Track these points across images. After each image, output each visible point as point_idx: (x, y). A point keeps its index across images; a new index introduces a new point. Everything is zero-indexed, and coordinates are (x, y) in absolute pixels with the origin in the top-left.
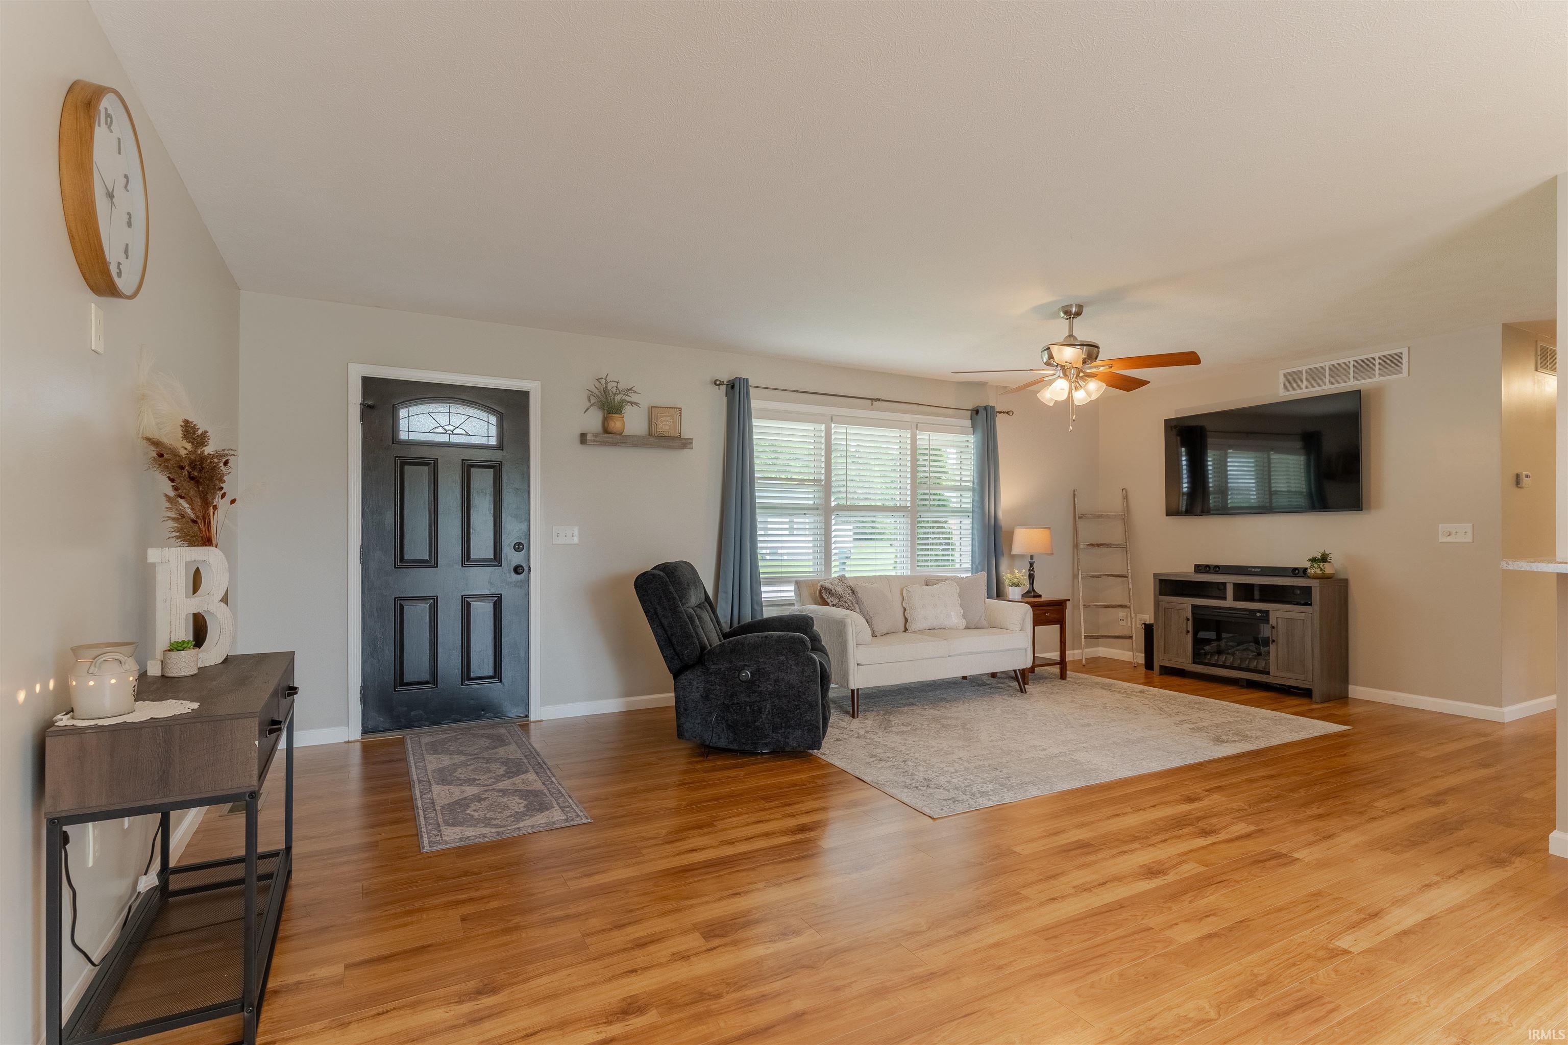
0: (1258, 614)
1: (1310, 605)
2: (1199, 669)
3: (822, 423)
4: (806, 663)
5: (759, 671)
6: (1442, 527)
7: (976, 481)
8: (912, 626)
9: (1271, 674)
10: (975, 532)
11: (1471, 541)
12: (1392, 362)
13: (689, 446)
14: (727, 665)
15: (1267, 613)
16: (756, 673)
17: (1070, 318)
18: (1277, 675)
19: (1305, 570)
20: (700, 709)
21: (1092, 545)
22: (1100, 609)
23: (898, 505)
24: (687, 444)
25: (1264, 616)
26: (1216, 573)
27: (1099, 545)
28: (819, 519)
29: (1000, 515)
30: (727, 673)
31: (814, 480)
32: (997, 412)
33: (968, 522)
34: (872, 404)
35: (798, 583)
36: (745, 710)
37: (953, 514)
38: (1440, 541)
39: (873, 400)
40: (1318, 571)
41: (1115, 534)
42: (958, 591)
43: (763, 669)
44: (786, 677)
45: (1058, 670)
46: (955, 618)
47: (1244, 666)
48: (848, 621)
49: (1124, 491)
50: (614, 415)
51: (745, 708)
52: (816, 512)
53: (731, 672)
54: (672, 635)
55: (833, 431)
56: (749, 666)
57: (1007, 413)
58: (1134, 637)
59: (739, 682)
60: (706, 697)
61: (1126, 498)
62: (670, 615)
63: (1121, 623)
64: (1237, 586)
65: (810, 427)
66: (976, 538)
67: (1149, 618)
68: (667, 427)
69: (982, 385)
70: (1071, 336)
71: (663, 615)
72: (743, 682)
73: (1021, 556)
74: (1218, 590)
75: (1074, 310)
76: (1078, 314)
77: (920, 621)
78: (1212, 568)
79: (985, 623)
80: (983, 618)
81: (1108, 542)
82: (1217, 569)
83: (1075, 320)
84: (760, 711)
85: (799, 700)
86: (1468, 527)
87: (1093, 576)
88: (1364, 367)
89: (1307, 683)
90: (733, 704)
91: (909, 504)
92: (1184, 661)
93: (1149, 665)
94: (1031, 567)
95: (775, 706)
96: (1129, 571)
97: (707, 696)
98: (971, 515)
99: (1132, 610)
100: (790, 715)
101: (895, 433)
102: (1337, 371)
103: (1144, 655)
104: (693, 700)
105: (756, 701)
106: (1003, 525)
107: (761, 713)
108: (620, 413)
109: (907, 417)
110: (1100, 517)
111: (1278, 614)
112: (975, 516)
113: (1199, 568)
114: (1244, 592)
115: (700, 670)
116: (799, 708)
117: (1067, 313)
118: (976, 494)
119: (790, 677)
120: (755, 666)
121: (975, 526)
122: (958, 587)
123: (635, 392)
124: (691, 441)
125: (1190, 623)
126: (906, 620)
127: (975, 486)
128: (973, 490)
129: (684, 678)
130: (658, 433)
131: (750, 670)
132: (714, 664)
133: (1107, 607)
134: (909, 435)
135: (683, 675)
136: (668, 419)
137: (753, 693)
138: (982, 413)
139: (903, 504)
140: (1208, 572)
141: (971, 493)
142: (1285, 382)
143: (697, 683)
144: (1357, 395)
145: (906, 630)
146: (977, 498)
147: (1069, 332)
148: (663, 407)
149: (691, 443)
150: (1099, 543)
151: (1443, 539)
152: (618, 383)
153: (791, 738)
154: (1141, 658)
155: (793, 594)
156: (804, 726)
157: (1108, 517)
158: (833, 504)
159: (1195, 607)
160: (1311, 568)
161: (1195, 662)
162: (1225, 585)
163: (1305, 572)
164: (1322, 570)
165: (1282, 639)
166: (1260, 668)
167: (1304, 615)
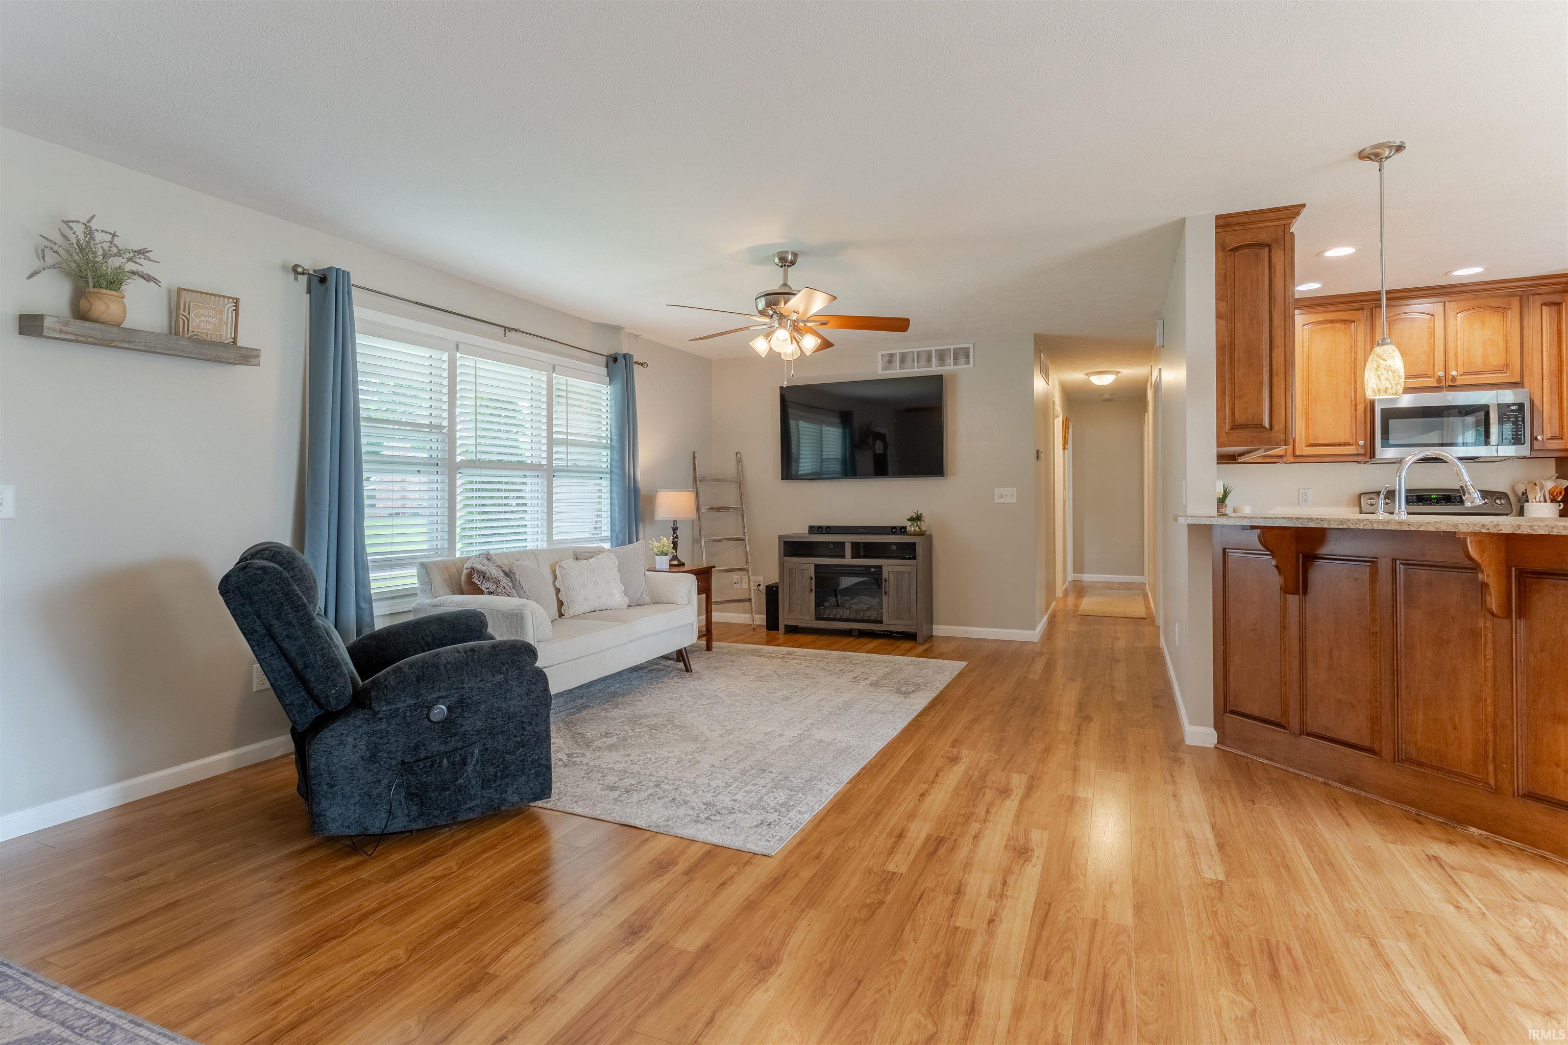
0: (873, 570)
1: (914, 558)
2: (822, 624)
3: (443, 349)
4: (533, 681)
5: (462, 703)
6: (998, 491)
7: (614, 438)
8: (569, 610)
9: (883, 623)
10: (615, 496)
11: (1014, 502)
12: (962, 354)
13: (253, 361)
14: (411, 702)
15: (880, 567)
16: (459, 706)
17: (785, 265)
18: (891, 623)
19: (904, 528)
20: (358, 780)
21: (712, 509)
22: (722, 574)
23: (530, 462)
24: (249, 356)
25: (877, 571)
26: (828, 533)
27: (718, 509)
28: (439, 478)
29: (639, 476)
30: (408, 713)
31: (430, 426)
32: (635, 363)
33: (606, 483)
34: (505, 335)
35: (423, 566)
36: (440, 765)
37: (590, 475)
38: (996, 502)
39: (506, 329)
40: (917, 529)
41: (729, 497)
42: (617, 563)
43: (469, 697)
44: (503, 705)
45: (705, 642)
46: (618, 598)
47: (859, 617)
48: (527, 613)
49: (739, 455)
50: (104, 291)
51: (441, 762)
52: (435, 469)
53: (415, 710)
54: (306, 666)
55: (458, 363)
56: (445, 698)
57: (642, 364)
58: (753, 600)
59: (429, 723)
60: (373, 757)
61: (739, 461)
62: (300, 633)
63: (735, 586)
64: (855, 545)
65: (425, 352)
66: (616, 502)
67: (774, 578)
68: (210, 326)
69: (617, 329)
70: (785, 285)
71: (288, 636)
72: (434, 723)
73: (664, 522)
74: (837, 549)
75: (790, 257)
76: (793, 263)
77: (578, 604)
79: (647, 599)
80: (645, 592)
81: (726, 506)
82: (828, 530)
83: (789, 269)
84: (464, 762)
85: (523, 734)
86: (1012, 490)
87: (715, 541)
88: (942, 356)
89: (913, 627)
90: (418, 760)
91: (544, 462)
92: (807, 619)
93: (772, 623)
94: (674, 533)
95: (486, 749)
96: (746, 534)
97: (373, 755)
98: (609, 476)
99: (750, 573)
100: (508, 758)
101: (527, 373)
102: (923, 357)
103: (765, 616)
104: (345, 768)
105: (456, 749)
106: (641, 489)
107: (465, 765)
108: (118, 289)
109: (543, 356)
110: (717, 480)
111: (890, 568)
112: (613, 476)
113: (813, 530)
114: (860, 550)
115: (361, 716)
116: (523, 746)
117: (783, 260)
118: (615, 452)
119: (510, 703)
120: (456, 695)
121: (615, 489)
122: (617, 561)
123: (149, 259)
124: (255, 353)
125: (813, 581)
126: (561, 604)
127: (614, 443)
128: (612, 448)
129: (328, 735)
130: (191, 334)
131: (448, 703)
132: (388, 703)
133: (729, 571)
134: (545, 379)
135: (326, 730)
136: (211, 313)
137: (451, 737)
138: (621, 361)
139: (536, 461)
140: (820, 533)
141: (609, 452)
142: (883, 362)
143: (355, 739)
144: (939, 378)
145: (561, 615)
146: (616, 457)
147: (784, 281)
148: (202, 293)
149: (258, 356)
150: (718, 506)
151: (997, 500)
152: (114, 235)
153: (510, 790)
154: (760, 619)
155: (415, 580)
156: (530, 770)
157: (725, 480)
158: (459, 459)
159: (817, 566)
160: (911, 528)
161: (817, 619)
162: (842, 544)
163: (902, 530)
164: (919, 528)
165: (892, 591)
166: (873, 618)
167: (909, 567)
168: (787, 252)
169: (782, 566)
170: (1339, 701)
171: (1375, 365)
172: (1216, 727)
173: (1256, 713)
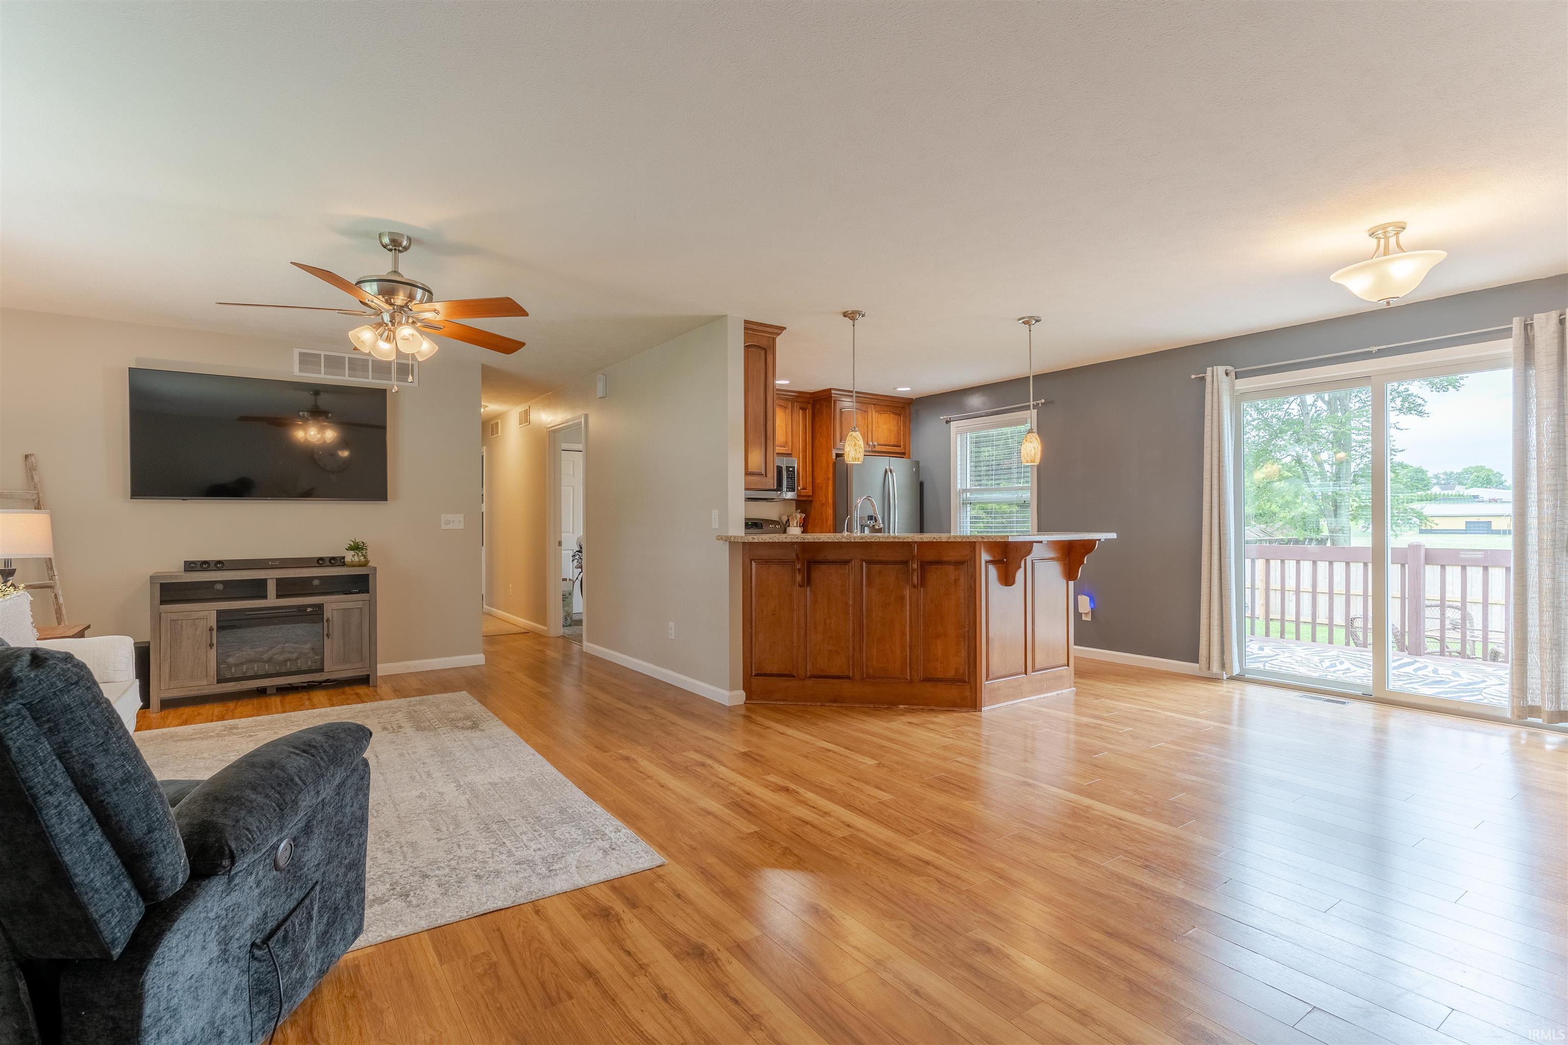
0: (309, 610)
1: (370, 591)
2: (227, 687)
6: (444, 517)
9: (325, 671)
11: (463, 528)
12: (405, 370)
15: (320, 607)
17: (396, 249)
18: (334, 669)
19: (343, 558)
25: (315, 611)
38: (442, 528)
49: (31, 458)
61: (33, 468)
64: (280, 582)
70: (395, 272)
74: (257, 589)
75: (404, 243)
78: (212, 565)
86: (460, 517)
89: (365, 669)
92: (202, 684)
93: (145, 701)
96: (56, 577)
111: (334, 606)
113: (190, 566)
114: (286, 588)
117: (395, 242)
125: (213, 632)
142: (301, 362)
151: (443, 527)
159: (220, 613)
160: (350, 557)
161: (219, 681)
162: (264, 581)
163: (336, 561)
164: (365, 558)
165: (336, 631)
166: (305, 668)
167: (361, 602)
168: (402, 235)
169: (157, 619)
170: (830, 651)
171: (854, 443)
172: (744, 689)
173: (775, 671)
